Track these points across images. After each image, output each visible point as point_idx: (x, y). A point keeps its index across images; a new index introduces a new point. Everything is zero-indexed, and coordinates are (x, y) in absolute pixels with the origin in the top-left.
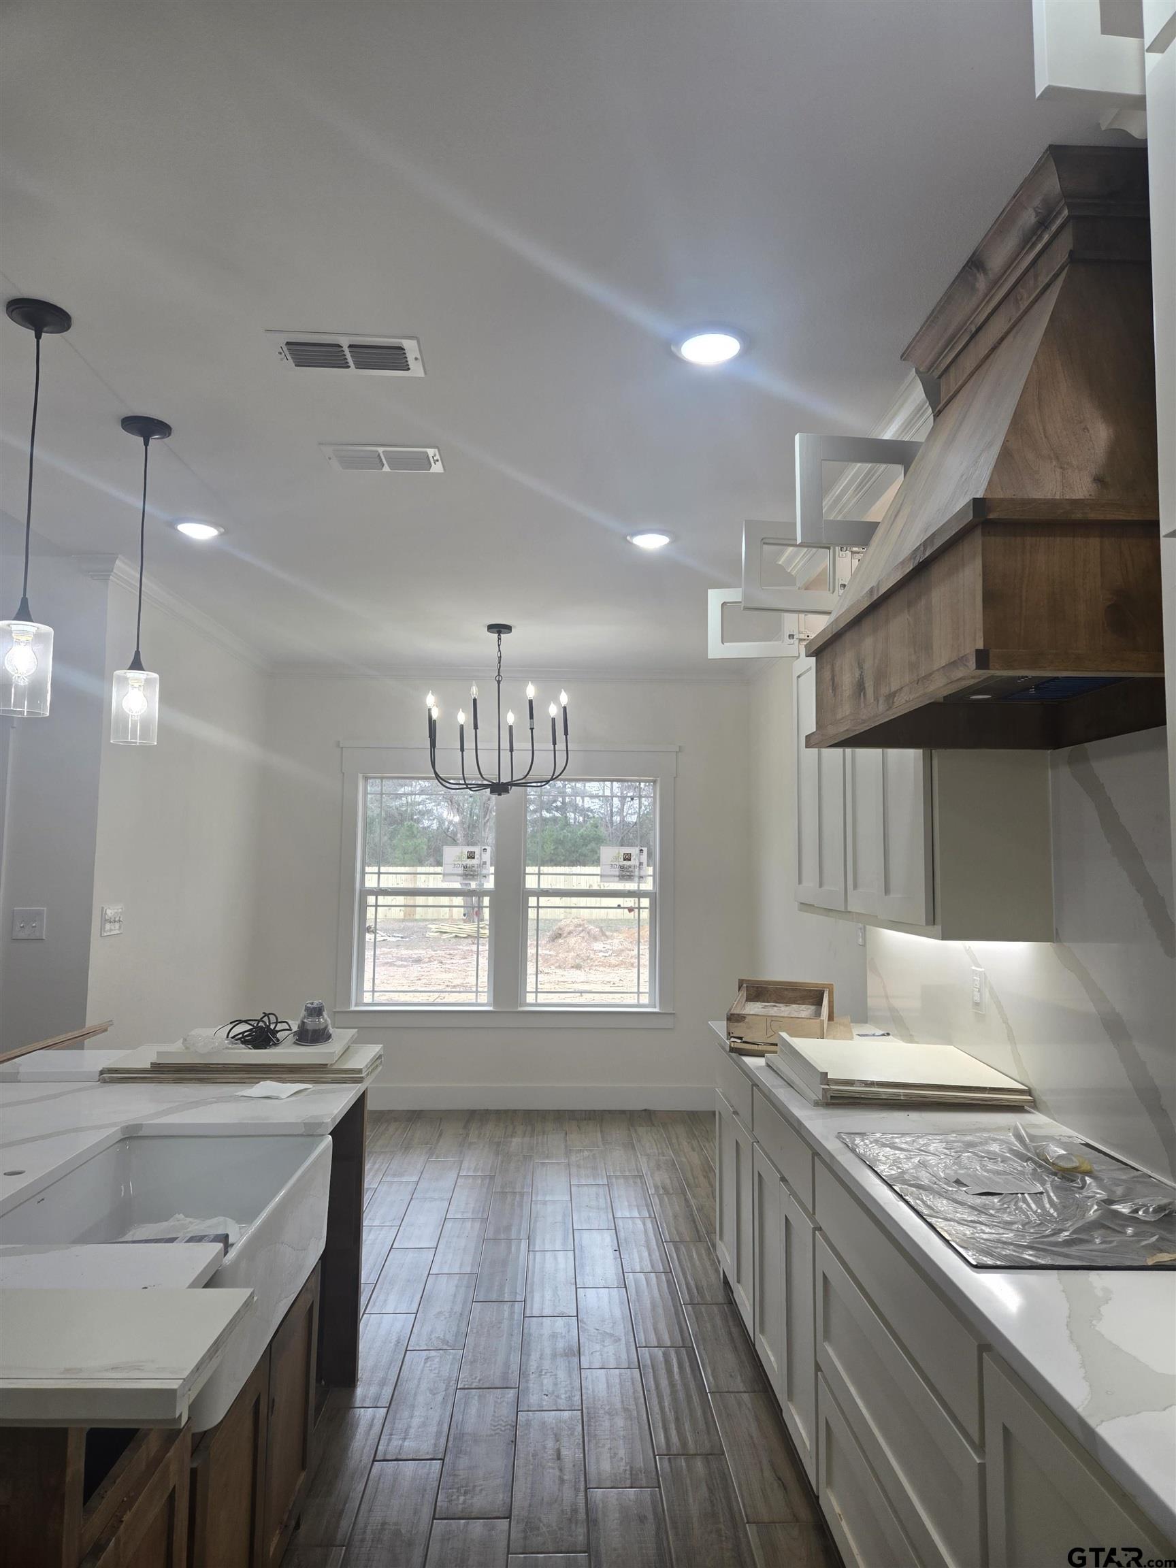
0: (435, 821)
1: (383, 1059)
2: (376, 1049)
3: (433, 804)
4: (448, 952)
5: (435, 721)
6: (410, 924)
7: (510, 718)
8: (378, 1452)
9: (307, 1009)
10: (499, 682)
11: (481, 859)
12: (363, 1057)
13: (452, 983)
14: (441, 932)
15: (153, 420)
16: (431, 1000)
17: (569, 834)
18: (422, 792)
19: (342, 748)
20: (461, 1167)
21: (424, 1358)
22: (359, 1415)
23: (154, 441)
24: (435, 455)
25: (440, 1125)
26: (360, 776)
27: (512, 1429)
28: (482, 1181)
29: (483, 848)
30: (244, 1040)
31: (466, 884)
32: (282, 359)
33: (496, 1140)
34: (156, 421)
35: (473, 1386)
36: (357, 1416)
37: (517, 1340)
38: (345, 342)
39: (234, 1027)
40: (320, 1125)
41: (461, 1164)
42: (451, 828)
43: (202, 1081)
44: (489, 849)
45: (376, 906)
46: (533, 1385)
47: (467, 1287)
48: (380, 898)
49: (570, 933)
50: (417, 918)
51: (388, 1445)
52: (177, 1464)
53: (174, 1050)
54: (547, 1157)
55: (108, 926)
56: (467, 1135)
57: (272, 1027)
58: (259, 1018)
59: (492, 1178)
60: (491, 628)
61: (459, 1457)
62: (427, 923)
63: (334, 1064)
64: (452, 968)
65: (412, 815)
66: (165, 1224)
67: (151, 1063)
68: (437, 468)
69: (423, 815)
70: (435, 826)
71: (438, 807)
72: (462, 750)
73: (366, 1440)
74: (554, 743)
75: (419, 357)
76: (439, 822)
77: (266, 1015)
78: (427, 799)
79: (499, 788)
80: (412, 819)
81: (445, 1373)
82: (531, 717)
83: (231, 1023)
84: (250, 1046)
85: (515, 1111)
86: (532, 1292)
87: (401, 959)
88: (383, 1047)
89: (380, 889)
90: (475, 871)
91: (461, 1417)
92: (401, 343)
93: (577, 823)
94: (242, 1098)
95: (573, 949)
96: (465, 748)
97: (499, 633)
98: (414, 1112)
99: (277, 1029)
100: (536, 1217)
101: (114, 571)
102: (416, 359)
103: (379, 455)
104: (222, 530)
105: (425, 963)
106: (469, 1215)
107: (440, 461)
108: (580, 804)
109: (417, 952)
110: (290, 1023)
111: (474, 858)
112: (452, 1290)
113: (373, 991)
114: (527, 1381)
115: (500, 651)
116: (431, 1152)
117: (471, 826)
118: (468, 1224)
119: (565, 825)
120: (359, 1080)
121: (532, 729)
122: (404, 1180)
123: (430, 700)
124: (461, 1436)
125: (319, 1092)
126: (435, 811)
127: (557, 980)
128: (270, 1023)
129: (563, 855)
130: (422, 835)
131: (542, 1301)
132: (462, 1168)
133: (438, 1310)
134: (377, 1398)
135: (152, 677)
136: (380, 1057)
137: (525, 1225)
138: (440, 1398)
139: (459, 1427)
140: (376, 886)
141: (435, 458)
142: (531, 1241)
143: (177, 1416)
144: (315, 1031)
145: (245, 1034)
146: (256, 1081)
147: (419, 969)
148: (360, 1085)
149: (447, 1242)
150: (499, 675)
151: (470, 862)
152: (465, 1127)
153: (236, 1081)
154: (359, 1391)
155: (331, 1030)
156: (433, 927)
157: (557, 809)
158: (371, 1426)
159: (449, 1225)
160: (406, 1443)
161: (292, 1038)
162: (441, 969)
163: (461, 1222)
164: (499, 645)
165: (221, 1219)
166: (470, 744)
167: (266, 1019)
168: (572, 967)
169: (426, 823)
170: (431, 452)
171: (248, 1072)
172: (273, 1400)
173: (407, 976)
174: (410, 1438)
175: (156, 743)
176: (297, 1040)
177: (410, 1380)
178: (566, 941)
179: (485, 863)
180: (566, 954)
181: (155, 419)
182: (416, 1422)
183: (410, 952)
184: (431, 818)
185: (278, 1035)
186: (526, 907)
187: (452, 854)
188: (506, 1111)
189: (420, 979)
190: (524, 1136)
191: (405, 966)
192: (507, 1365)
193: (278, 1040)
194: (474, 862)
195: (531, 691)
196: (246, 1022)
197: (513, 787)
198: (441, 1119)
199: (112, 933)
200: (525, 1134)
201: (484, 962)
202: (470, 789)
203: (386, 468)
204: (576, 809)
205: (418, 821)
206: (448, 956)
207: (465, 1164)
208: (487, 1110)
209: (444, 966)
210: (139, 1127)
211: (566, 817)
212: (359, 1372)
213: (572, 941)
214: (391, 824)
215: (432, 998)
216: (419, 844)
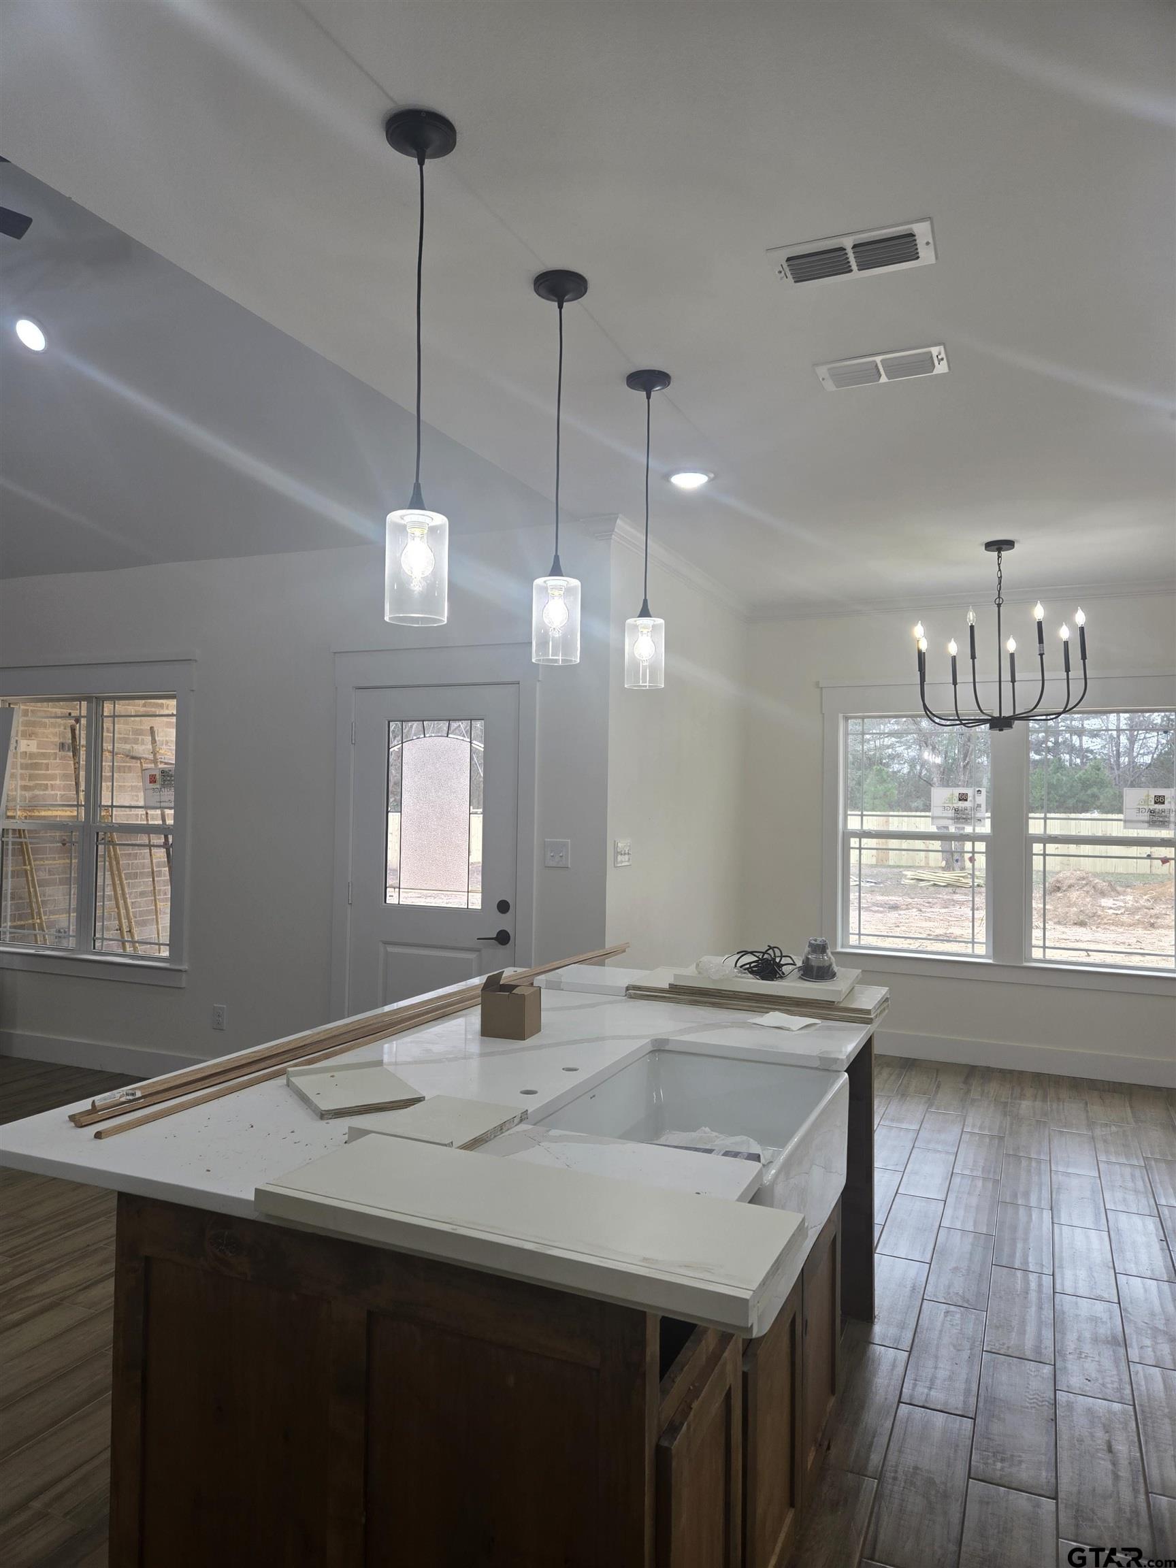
0: (906, 765)
1: (890, 1002)
2: (881, 992)
3: (904, 747)
4: (926, 900)
5: (924, 653)
6: (884, 870)
7: (1011, 645)
8: (903, 1395)
9: (811, 945)
10: (999, 605)
11: (975, 801)
12: (870, 997)
13: (934, 932)
14: (918, 879)
15: (654, 371)
16: (912, 947)
17: (1064, 778)
18: (890, 734)
19: (822, 688)
20: (964, 1122)
21: (944, 1311)
22: (880, 1353)
23: (657, 392)
24: (940, 354)
25: (937, 1077)
26: (841, 715)
27: (1051, 1406)
28: (990, 1140)
29: (977, 789)
30: (750, 970)
31: (958, 828)
32: (782, 278)
33: (1003, 1100)
34: (657, 373)
35: (1002, 1352)
36: (878, 1353)
37: (1048, 1313)
38: (848, 243)
39: (741, 957)
40: (836, 1060)
41: (965, 1120)
42: (924, 772)
43: (714, 1005)
44: (984, 791)
45: (860, 848)
46: (1072, 1365)
47: (984, 1248)
48: (864, 841)
49: (1070, 886)
50: (890, 864)
51: (913, 1389)
52: (731, 1363)
53: (688, 974)
54: (1065, 1127)
55: (620, 858)
56: (969, 1091)
57: (778, 960)
58: (764, 951)
59: (1001, 1138)
60: (990, 546)
61: (992, 1421)
62: (901, 870)
63: (842, 1002)
64: (933, 916)
65: (881, 759)
66: (694, 1134)
67: (670, 984)
68: (941, 368)
69: (893, 759)
70: (906, 771)
71: (909, 750)
72: (955, 683)
73: (890, 1379)
74: (1068, 670)
75: (931, 241)
76: (910, 766)
77: (770, 948)
78: (897, 742)
79: (1000, 723)
80: (881, 763)
81: (969, 1331)
82: (1041, 641)
83: (738, 953)
84: (758, 977)
85: (1021, 1072)
86: (1061, 1267)
87: (877, 905)
88: (890, 989)
89: (864, 832)
90: (968, 814)
91: (990, 1380)
92: (911, 229)
93: (1074, 766)
94: (754, 1026)
95: (1075, 904)
96: (958, 681)
97: (999, 550)
98: (908, 1059)
99: (781, 963)
100: (1059, 1188)
101: (616, 530)
102: (928, 243)
103: (877, 366)
104: (712, 475)
105: (902, 909)
106: (979, 1174)
107: (945, 359)
108: (1077, 744)
109: (893, 898)
110: (793, 957)
111: (966, 800)
112: (968, 1248)
113: (859, 934)
114: (1064, 1360)
115: (1000, 570)
116: (930, 1103)
117: (946, 770)
118: (980, 1183)
119: (1058, 768)
120: (869, 1021)
121: (1041, 655)
122: (904, 1126)
123: (919, 631)
124: (992, 1400)
125: (829, 1028)
126: (905, 755)
127: (1057, 936)
128: (775, 956)
129: (1056, 801)
130: (893, 780)
131: (1073, 1278)
132: (966, 1123)
133: (953, 1265)
134: (898, 1340)
135: (659, 622)
136: (887, 1000)
137: (1046, 1194)
138: (965, 1354)
139: (989, 1390)
140: (860, 828)
141: (940, 357)
142: (1055, 1212)
143: (749, 1325)
144: (819, 968)
145: (752, 965)
146: (765, 1010)
147: (897, 915)
148: (869, 1026)
149: (957, 1197)
150: (999, 597)
151: (962, 805)
152: (965, 1082)
153: (745, 1008)
154: (878, 1329)
155: (836, 969)
156: (909, 874)
157: (1049, 750)
158: (894, 1366)
159: (957, 1180)
160: (933, 1393)
161: (796, 973)
162: (922, 918)
163: (971, 1179)
164: (999, 564)
165: (745, 1138)
166: (964, 676)
167: (771, 952)
168: (1076, 924)
169: (896, 767)
170: (935, 351)
171: (757, 1001)
172: (807, 1321)
173: (884, 922)
174: (936, 1389)
175: (663, 686)
176: (802, 975)
177: (930, 1330)
178: (1065, 895)
179: (979, 806)
180: (1067, 909)
181: (655, 371)
182: (942, 1374)
183: (887, 898)
184: (902, 762)
185: (784, 968)
186: (1030, 854)
187: (941, 796)
188: (1011, 1072)
189: (898, 926)
190: (1035, 1100)
191: (881, 912)
192: (1039, 1338)
193: (783, 974)
194: (967, 804)
195: (1039, 612)
196: (752, 953)
197: (1016, 722)
198: (937, 1071)
199: (623, 865)
200: (1036, 1097)
201: (981, 914)
202: (964, 724)
203: (884, 379)
204: (1072, 749)
205: (887, 765)
206: (927, 904)
207: (970, 1120)
208: (989, 1067)
209: (923, 915)
210: (666, 1041)
211: (1060, 759)
212: (876, 1309)
213: (1074, 895)
214: (859, 769)
215: (915, 945)
216: (890, 789)
